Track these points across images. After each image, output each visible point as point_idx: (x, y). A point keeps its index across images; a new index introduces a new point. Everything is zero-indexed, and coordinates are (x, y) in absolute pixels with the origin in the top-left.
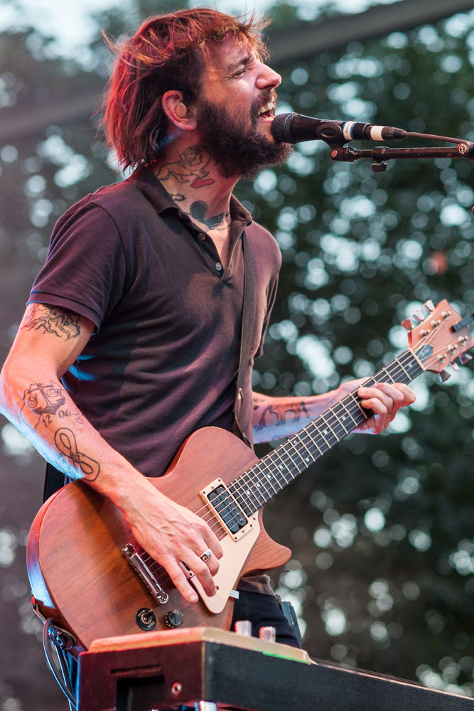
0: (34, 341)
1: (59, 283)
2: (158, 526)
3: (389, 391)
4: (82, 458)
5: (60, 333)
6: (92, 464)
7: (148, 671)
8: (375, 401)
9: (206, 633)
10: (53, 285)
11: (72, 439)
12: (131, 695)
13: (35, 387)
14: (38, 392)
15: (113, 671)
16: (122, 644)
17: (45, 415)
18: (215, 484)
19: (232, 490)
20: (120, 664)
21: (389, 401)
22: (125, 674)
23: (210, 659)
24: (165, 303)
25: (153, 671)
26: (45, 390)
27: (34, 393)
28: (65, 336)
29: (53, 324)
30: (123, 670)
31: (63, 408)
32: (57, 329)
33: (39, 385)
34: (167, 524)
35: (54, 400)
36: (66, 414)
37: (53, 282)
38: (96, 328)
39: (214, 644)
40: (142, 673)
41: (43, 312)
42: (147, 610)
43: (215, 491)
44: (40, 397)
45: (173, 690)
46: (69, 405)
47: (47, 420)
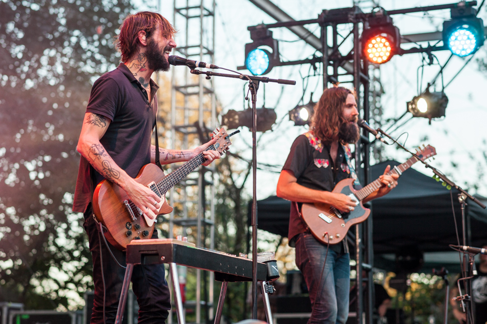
0: (91, 129)
1: (100, 106)
2: (139, 197)
3: (214, 153)
4: (113, 170)
5: (100, 125)
6: (117, 172)
7: (153, 252)
8: (209, 156)
9: (173, 241)
10: (97, 107)
11: (109, 164)
12: (145, 259)
13: (94, 145)
14: (95, 147)
15: (140, 251)
16: (142, 243)
17: (98, 156)
18: (153, 183)
19: (157, 186)
20: (142, 249)
21: (214, 156)
22: (144, 252)
23: (175, 249)
24: (132, 113)
25: (155, 252)
26: (98, 147)
27: (94, 148)
28: (101, 126)
29: (97, 122)
30: (143, 251)
31: (104, 153)
32: (98, 124)
33: (95, 145)
34: (141, 196)
35: (101, 150)
36: (105, 155)
37: (97, 106)
38: (112, 121)
39: (176, 245)
40: (150, 252)
41: (93, 117)
42: (129, 223)
43: (152, 186)
44: (96, 149)
45: (162, 259)
46: (106, 153)
47: (99, 158)
